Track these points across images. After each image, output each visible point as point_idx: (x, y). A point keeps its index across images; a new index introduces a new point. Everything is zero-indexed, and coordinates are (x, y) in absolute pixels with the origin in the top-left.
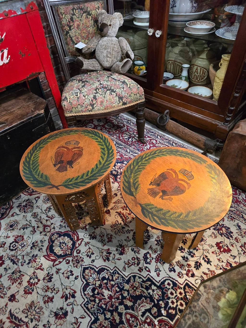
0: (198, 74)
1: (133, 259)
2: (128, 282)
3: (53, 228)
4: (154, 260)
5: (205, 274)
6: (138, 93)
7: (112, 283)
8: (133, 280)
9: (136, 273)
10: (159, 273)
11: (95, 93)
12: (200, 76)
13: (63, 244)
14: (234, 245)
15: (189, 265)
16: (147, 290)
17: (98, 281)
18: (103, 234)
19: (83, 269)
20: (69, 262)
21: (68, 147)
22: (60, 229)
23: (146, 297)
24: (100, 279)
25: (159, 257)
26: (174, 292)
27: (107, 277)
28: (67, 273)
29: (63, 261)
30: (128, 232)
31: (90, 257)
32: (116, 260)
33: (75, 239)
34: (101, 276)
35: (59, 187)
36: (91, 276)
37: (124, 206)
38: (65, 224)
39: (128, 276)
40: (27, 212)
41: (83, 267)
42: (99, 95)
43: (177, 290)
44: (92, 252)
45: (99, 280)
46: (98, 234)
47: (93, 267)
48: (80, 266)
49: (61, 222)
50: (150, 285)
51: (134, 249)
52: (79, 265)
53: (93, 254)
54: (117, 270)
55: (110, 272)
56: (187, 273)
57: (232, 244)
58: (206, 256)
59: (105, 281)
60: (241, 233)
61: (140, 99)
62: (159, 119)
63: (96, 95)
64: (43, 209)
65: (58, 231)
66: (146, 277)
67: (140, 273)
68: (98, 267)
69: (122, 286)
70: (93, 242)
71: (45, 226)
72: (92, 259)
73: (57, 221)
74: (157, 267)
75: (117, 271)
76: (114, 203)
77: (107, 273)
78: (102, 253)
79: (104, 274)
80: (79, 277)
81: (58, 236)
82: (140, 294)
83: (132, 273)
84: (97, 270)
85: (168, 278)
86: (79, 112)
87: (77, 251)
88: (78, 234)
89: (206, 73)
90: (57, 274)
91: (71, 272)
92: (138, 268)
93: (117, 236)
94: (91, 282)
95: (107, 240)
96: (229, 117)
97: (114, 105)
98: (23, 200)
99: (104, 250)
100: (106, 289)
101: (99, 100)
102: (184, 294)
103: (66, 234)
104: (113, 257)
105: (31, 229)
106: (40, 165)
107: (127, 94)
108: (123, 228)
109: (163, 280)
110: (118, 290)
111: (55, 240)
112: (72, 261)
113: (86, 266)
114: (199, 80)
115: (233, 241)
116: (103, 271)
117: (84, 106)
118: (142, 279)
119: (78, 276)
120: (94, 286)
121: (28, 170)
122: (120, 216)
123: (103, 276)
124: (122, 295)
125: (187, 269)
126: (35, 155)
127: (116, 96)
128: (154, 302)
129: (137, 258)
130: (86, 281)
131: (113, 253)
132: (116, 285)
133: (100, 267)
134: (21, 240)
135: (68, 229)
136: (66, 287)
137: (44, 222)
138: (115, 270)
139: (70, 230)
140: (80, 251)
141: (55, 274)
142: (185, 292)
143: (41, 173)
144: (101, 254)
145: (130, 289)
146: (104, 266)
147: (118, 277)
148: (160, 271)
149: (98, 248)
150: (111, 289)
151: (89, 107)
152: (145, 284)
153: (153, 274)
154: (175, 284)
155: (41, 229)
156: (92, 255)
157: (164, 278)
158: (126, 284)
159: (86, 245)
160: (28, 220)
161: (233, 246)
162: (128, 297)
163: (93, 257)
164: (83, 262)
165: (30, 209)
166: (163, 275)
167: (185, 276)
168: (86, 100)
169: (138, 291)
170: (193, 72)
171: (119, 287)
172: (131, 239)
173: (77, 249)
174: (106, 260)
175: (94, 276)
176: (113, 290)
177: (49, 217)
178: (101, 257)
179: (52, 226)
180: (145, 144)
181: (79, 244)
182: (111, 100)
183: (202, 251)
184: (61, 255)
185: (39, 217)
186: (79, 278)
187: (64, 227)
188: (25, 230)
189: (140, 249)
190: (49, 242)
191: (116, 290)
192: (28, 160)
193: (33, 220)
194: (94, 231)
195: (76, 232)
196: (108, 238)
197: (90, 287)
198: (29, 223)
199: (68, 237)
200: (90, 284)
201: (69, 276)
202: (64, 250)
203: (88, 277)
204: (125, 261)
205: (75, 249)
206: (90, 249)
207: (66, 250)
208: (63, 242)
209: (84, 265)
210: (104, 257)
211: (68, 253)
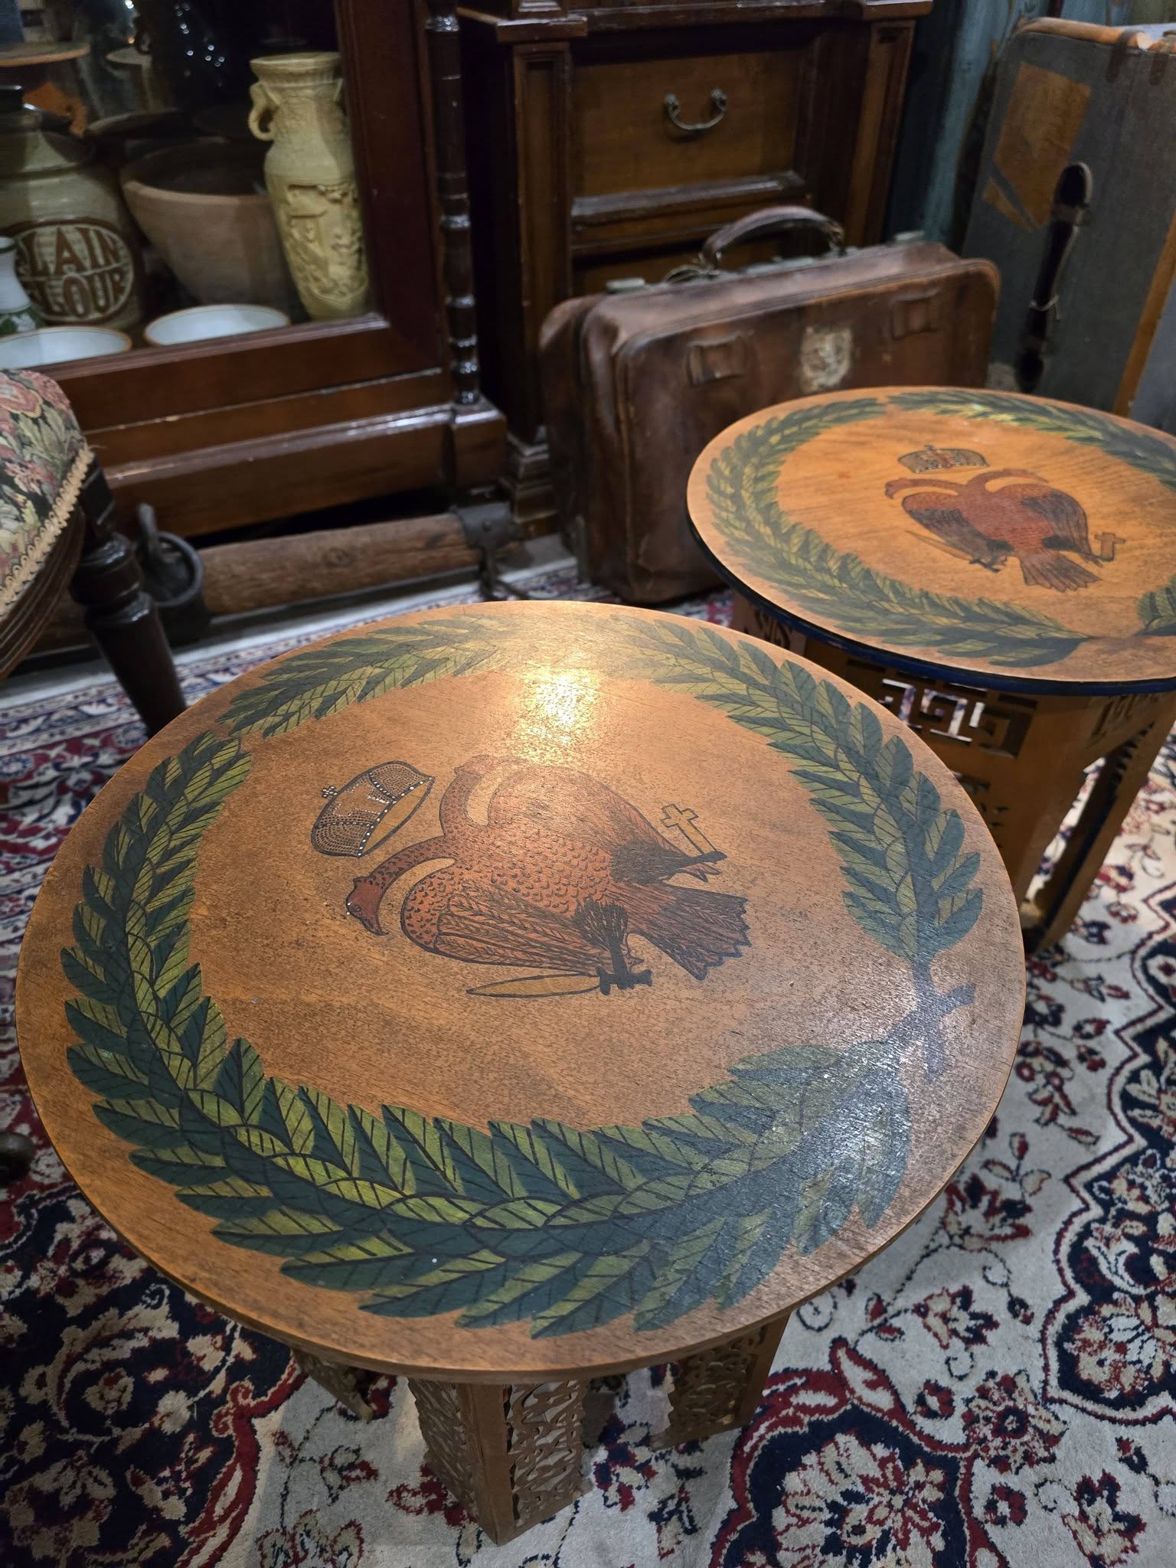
1: (1026, 1072)
2: (1159, 1141)
4: (1040, 982)
7: (1165, 1225)
8: (1149, 1113)
9: (1110, 1087)
10: (1110, 987)
13: (851, 1520)
17: (1154, 1309)
19: (1075, 1391)
20: (1003, 1492)
21: (397, 844)
22: (692, 1530)
24: (1140, 1291)
27: (1131, 1248)
28: (1098, 1532)
29: (992, 1548)
31: (990, 1322)
32: (1027, 1164)
33: (820, 1409)
34: (1123, 1280)
36: (1121, 1348)
38: (660, 1467)
39: (1123, 1129)
41: (1054, 1391)
44: (953, 1298)
45: (1151, 1298)
47: (1061, 1317)
48: (1042, 1412)
49: (626, 1499)
52: (1038, 1416)
53: (965, 1297)
54: (1087, 1175)
55: (1102, 1220)
56: (1113, 889)
59: (1157, 1265)
65: (716, 1547)
66: (1131, 1049)
67: (1109, 1070)
68: (1065, 1283)
72: (1002, 1314)
73: (601, 1549)
74: (1079, 985)
75: (1094, 1180)
77: (1108, 1241)
78: (967, 1232)
79: (1112, 1259)
80: (1124, 1432)
81: (758, 1558)
83: (1110, 1107)
84: (1082, 1298)
85: (1137, 964)
87: (930, 1414)
88: (789, 1373)
91: (1086, 1491)
92: (1081, 1069)
94: (1162, 1356)
96: (468, 353)
99: (952, 1217)
103: (763, 1480)
104: (1006, 1174)
109: (1145, 985)
112: (1001, 1463)
113: (1054, 1366)
116: (1094, 1261)
118: (1142, 1067)
119: (1123, 1444)
121: (566, 1261)
123: (1121, 1270)
129: (1022, 1052)
130: (1154, 1389)
131: (973, 1167)
133: (1061, 1271)
135: (719, 1444)
138: (1089, 1186)
139: (736, 1432)
140: (933, 1388)
144: (973, 1243)
146: (1058, 1243)
147: (1131, 1184)
148: (1100, 978)
149: (928, 1253)
153: (1115, 1013)
156: (975, 1307)
157: (1134, 976)
159: (888, 1331)
163: (990, 1300)
164: (1021, 1381)
166: (1120, 975)
167: (1125, 898)
173: (911, 1408)
174: (1021, 1221)
175: (1121, 1325)
178: (995, 1246)
181: (871, 1385)
184: (939, 1562)
186: (1136, 1434)
187: (691, 1486)
199: (796, 1465)
201: (1117, 1517)
202: (907, 1520)
203: (1131, 1369)
204: (1037, 1121)
205: (911, 1425)
206: (927, 1309)
207: (907, 1503)
208: (827, 1515)
209: (1046, 1382)
210: (997, 1231)
211: (940, 1487)
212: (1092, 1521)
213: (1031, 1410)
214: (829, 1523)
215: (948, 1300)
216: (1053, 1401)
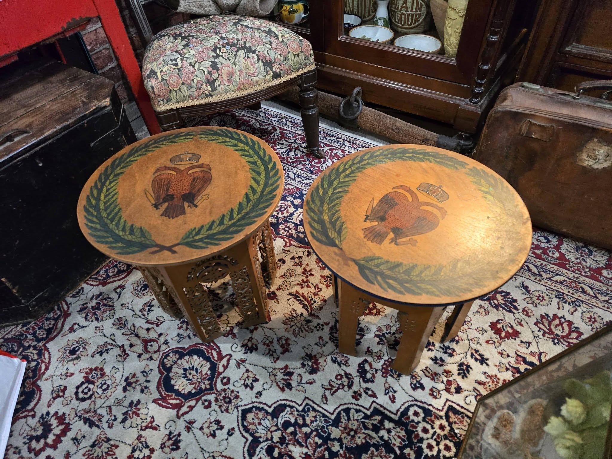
0: (407, 11)
1: (339, 377)
2: (336, 423)
3: (164, 343)
4: (380, 373)
5: (480, 383)
6: (302, 52)
7: (306, 430)
8: (346, 418)
9: (349, 404)
10: (393, 396)
11: (213, 56)
12: (413, 15)
13: (191, 372)
14: (523, 323)
15: (447, 372)
16: (377, 433)
17: (276, 431)
18: (271, 340)
19: (242, 414)
20: (210, 403)
21: (177, 166)
22: (178, 342)
23: (377, 446)
24: (280, 426)
25: (387, 366)
26: (428, 427)
27: (293, 421)
28: (209, 427)
29: (196, 403)
30: (320, 327)
31: (252, 388)
32: (305, 386)
33: (213, 357)
34: (281, 421)
35: (176, 249)
36: (260, 424)
37: (303, 280)
38: (188, 331)
39: (334, 411)
40: (102, 320)
41: (240, 409)
42: (223, 61)
43: (433, 422)
44: (254, 377)
45: (279, 429)
46: (260, 341)
47: (261, 406)
48: (233, 408)
49: (180, 328)
50: (381, 422)
51: (336, 358)
52: (231, 407)
53: (256, 380)
54: (311, 403)
55: (297, 411)
56: (446, 388)
57: (519, 321)
58: (477, 351)
59: (291, 429)
60: (531, 298)
61: (305, 65)
62: (343, 107)
63: (217, 60)
64: (137, 309)
65: (177, 348)
66: (370, 407)
67: (356, 402)
68: (272, 405)
69: (325, 432)
70: (253, 357)
71: (146, 342)
72: (255, 390)
73: (169, 328)
74: (387, 385)
75: (310, 406)
76: (282, 277)
77: (291, 413)
78: (275, 375)
79: (287, 416)
80: (236, 429)
81: (177, 356)
82: (364, 441)
83: (340, 405)
84: (270, 410)
85: (413, 403)
86: (185, 99)
87: (222, 381)
88: (219, 347)
89: (424, 9)
90: (189, 432)
91: (218, 422)
92: (351, 393)
93: (300, 340)
94: (262, 435)
95: (279, 350)
96: (480, 85)
97: (256, 78)
98: (90, 296)
99: (277, 371)
100: (294, 445)
101: (225, 71)
102: (448, 428)
103: (193, 351)
104: (299, 381)
105: (117, 351)
106: (123, 210)
107: (280, 55)
108: (308, 321)
109: (403, 408)
110: (320, 441)
111: (172, 365)
112: (216, 400)
113: (247, 407)
114: (411, 24)
115: (520, 316)
116: (283, 411)
117: (195, 86)
118: (364, 413)
119: (233, 429)
120: (270, 442)
121: (98, 221)
122: (298, 300)
123: (284, 420)
124: (328, 449)
125: (445, 380)
126: (108, 190)
127: (258, 60)
128: (394, 452)
129: (346, 374)
130: (252, 435)
131: (297, 372)
132: (314, 433)
133: (275, 403)
134: (99, 376)
135: (197, 340)
136: (211, 454)
137: (143, 334)
138: (307, 404)
139: (201, 342)
140: (229, 380)
141: (184, 433)
142: (450, 424)
143: (129, 224)
144: (273, 378)
145: (343, 436)
146: (284, 400)
147: (315, 417)
148: (395, 392)
149: (264, 368)
150: (306, 443)
151: (204, 87)
152: (371, 422)
153: (383, 400)
154: (427, 412)
155: (139, 349)
156: (254, 384)
157: (405, 403)
158: (334, 428)
159: (238, 365)
160: (108, 335)
161: (522, 325)
162: (342, 452)
163: (258, 387)
164: (239, 400)
165: (108, 312)
166: (402, 399)
167: (444, 393)
168: (198, 73)
169: (359, 437)
170: (397, 9)
171: (319, 436)
172: (328, 340)
173: (222, 376)
174: (286, 389)
175: (267, 422)
176: (310, 443)
177: (152, 323)
178: (274, 384)
179: (162, 340)
180: (322, 160)
181: (223, 366)
182: (250, 70)
183: (467, 342)
184: (190, 393)
185: (129, 326)
186: (237, 432)
187: (187, 338)
188: (105, 355)
189: (349, 356)
190: (160, 372)
191: (316, 443)
192: (93, 202)
193: (118, 334)
194: (250, 336)
195: (215, 344)
196: (282, 346)
197: (261, 445)
198: (110, 341)
199: (199, 356)
200: (261, 440)
201: (214, 431)
202: (196, 383)
203: (254, 428)
204: (322, 385)
205: (218, 377)
206: (249, 372)
207: (200, 382)
208: (191, 366)
209: (241, 406)
210: (279, 383)
211: (206, 388)
212: (211, 425)
213: (233, 404)
214: (189, 367)
215: (253, 376)
216: (237, 409)
